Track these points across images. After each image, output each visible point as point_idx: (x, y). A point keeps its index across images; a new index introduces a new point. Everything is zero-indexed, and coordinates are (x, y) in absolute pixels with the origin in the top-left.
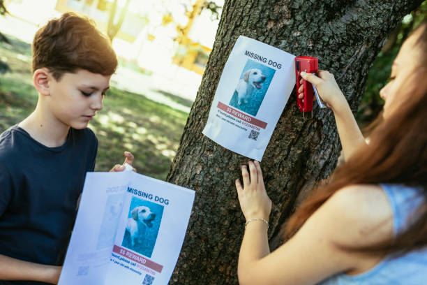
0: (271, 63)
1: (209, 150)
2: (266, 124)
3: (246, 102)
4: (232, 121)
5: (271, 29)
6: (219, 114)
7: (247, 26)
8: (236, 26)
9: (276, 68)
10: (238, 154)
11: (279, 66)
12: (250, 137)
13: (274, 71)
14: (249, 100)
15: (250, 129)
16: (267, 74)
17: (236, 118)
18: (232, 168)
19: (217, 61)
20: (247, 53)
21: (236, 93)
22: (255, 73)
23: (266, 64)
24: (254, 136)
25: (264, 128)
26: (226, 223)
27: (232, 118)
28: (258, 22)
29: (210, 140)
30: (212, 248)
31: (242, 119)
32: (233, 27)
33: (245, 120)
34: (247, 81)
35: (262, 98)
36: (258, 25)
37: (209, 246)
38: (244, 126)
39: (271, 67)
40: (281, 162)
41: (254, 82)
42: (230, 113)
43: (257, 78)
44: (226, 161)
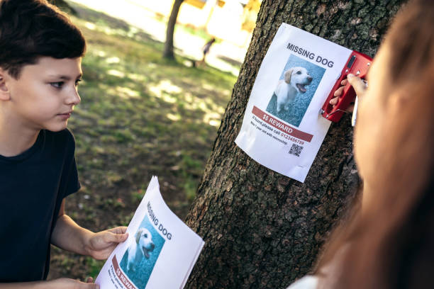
0: (320, 59)
1: (241, 164)
2: (312, 136)
3: (287, 108)
4: (269, 131)
5: (322, 16)
6: (254, 121)
7: (291, 10)
8: (279, 11)
9: (325, 67)
10: (275, 173)
11: (330, 64)
12: (290, 152)
13: (324, 71)
14: (290, 106)
15: (290, 143)
16: (315, 74)
17: (274, 128)
18: (268, 188)
19: (255, 54)
20: (290, 46)
21: (275, 97)
22: (299, 73)
23: (313, 62)
24: (296, 151)
25: (309, 141)
26: (259, 252)
27: (270, 129)
28: (305, 6)
29: (243, 152)
30: (242, 280)
31: (281, 129)
32: (275, 12)
33: (285, 131)
34: (288, 82)
35: (307, 105)
36: (305, 10)
37: (238, 277)
38: (283, 138)
39: (320, 65)
40: (330, 184)
41: (297, 84)
42: (267, 122)
43: (302, 78)
44: (261, 180)
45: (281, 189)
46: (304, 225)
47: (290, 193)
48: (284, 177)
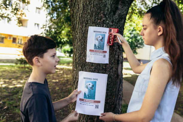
1: (92, 66)
2: (106, 51)
3: (100, 47)
4: (97, 54)
5: (100, 22)
6: (91, 53)
7: (90, 23)
11: (106, 33)
13: (105, 35)
14: (100, 46)
16: (103, 36)
18: (101, 69)
20: (94, 32)
21: (95, 45)
22: (99, 37)
23: (102, 33)
24: (104, 56)
25: (106, 53)
29: (91, 63)
32: (85, 24)
33: (101, 52)
34: (98, 40)
35: (104, 44)
36: (95, 22)
38: (101, 54)
39: (104, 33)
40: (114, 62)
41: (100, 40)
42: (95, 52)
43: (101, 38)
44: (99, 67)
45: (104, 67)
46: (112, 74)
47: (107, 67)
48: (104, 64)
